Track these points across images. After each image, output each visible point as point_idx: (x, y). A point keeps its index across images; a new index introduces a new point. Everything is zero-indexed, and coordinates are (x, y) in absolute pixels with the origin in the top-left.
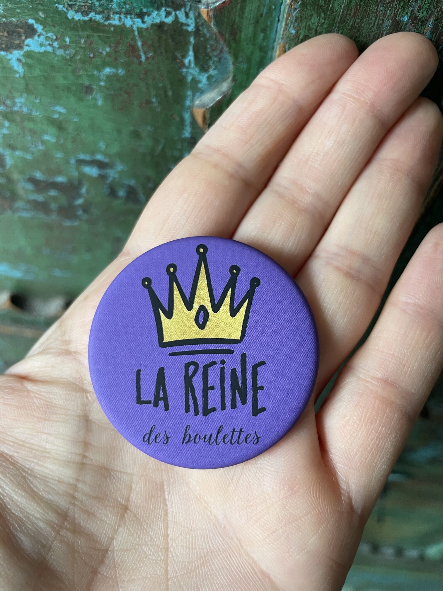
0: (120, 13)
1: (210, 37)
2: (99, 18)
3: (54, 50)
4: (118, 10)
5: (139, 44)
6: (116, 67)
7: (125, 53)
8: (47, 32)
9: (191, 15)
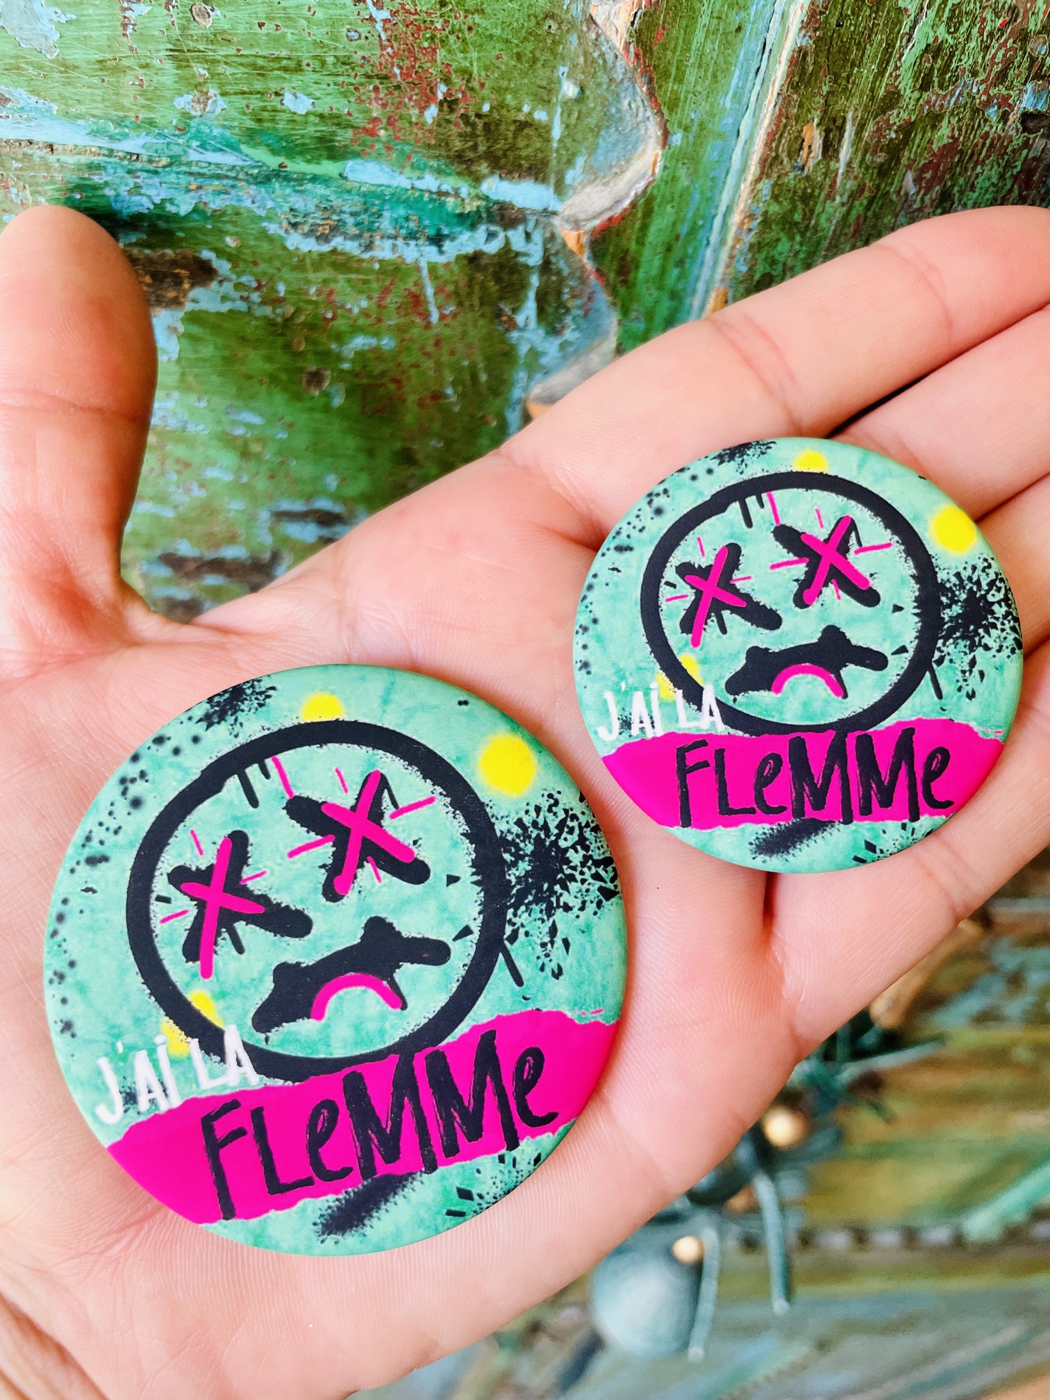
0: (395, 237)
1: (570, 274)
2: (352, 248)
3: (250, 308)
4: (391, 231)
5: (430, 291)
6: (377, 334)
7: (398, 308)
8: (239, 275)
9: (537, 237)
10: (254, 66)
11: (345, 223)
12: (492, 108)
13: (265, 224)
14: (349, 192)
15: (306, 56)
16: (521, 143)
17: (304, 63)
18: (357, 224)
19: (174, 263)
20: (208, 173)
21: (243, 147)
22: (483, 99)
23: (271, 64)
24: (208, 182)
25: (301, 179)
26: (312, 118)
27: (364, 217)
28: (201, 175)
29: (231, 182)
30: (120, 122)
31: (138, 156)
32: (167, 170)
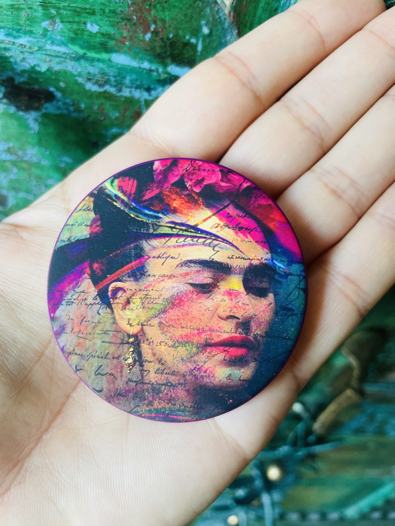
0: (131, 87)
2: (112, 90)
3: (69, 114)
4: (129, 85)
6: (122, 128)
7: (131, 117)
8: (65, 99)
10: (75, 11)
11: (110, 81)
12: (174, 36)
13: (77, 78)
14: (113, 67)
15: (97, 8)
16: (185, 52)
17: (96, 11)
18: (116, 81)
19: (38, 92)
20: (54, 55)
21: (70, 45)
22: (170, 32)
23: (82, 11)
24: (54, 59)
25: (92, 60)
26: (98, 35)
27: (118, 78)
28: (52, 56)
29: (63, 60)
30: (18, 31)
31: (25, 46)
32: (37, 52)
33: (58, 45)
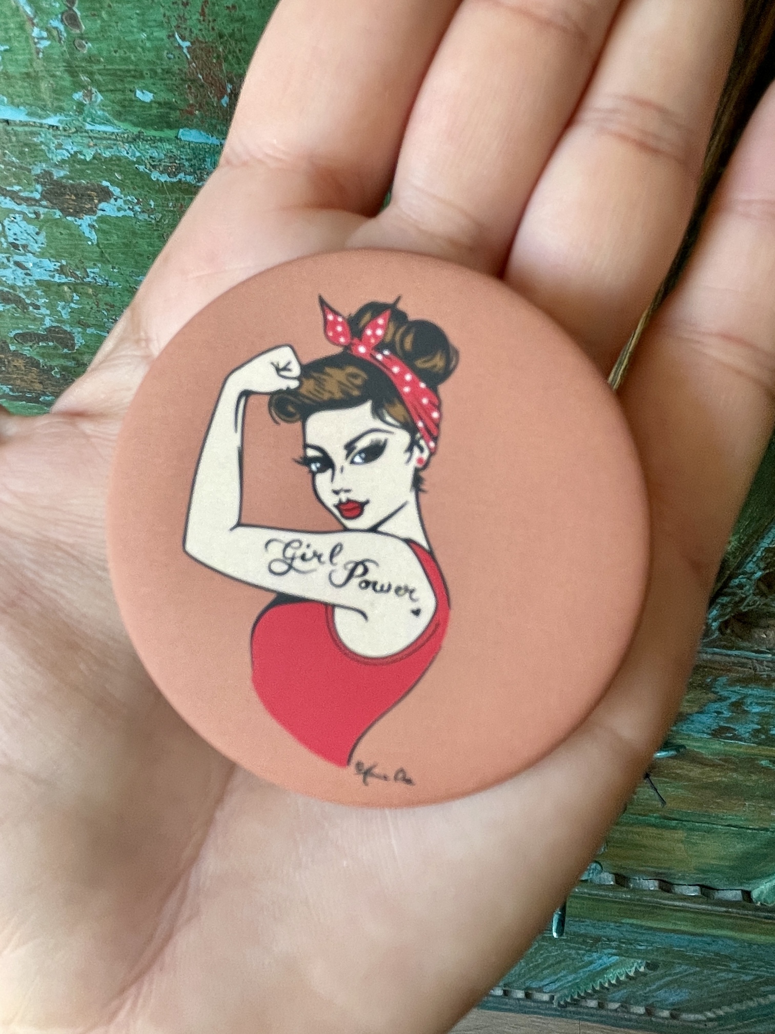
10: (115, 75)
11: (184, 165)
13: (136, 166)
14: (183, 146)
15: (144, 68)
17: (144, 73)
18: (191, 166)
19: (87, 189)
20: (99, 137)
21: (117, 122)
23: (125, 74)
24: (99, 142)
25: (154, 140)
26: (154, 105)
27: (195, 162)
28: (95, 138)
29: (112, 142)
30: (44, 108)
31: (57, 127)
32: (76, 135)
33: (100, 124)
